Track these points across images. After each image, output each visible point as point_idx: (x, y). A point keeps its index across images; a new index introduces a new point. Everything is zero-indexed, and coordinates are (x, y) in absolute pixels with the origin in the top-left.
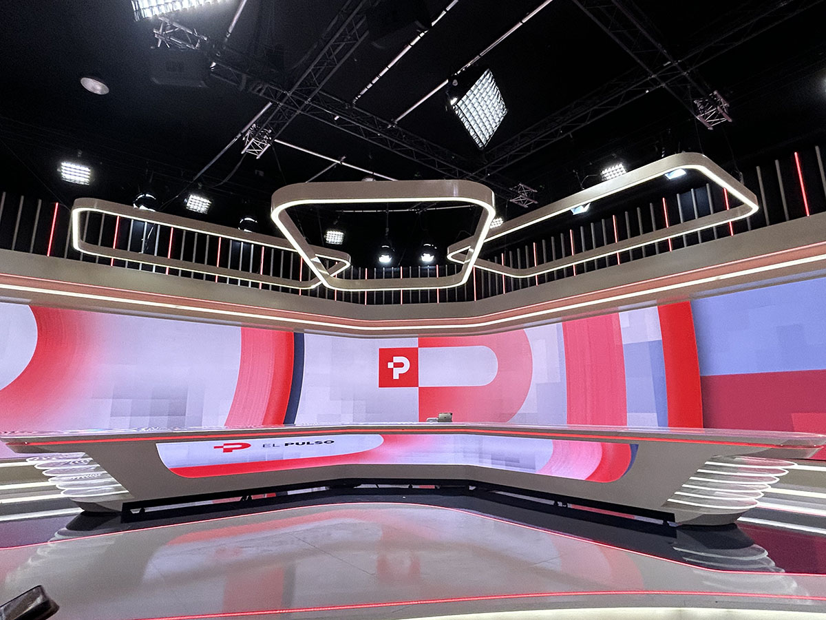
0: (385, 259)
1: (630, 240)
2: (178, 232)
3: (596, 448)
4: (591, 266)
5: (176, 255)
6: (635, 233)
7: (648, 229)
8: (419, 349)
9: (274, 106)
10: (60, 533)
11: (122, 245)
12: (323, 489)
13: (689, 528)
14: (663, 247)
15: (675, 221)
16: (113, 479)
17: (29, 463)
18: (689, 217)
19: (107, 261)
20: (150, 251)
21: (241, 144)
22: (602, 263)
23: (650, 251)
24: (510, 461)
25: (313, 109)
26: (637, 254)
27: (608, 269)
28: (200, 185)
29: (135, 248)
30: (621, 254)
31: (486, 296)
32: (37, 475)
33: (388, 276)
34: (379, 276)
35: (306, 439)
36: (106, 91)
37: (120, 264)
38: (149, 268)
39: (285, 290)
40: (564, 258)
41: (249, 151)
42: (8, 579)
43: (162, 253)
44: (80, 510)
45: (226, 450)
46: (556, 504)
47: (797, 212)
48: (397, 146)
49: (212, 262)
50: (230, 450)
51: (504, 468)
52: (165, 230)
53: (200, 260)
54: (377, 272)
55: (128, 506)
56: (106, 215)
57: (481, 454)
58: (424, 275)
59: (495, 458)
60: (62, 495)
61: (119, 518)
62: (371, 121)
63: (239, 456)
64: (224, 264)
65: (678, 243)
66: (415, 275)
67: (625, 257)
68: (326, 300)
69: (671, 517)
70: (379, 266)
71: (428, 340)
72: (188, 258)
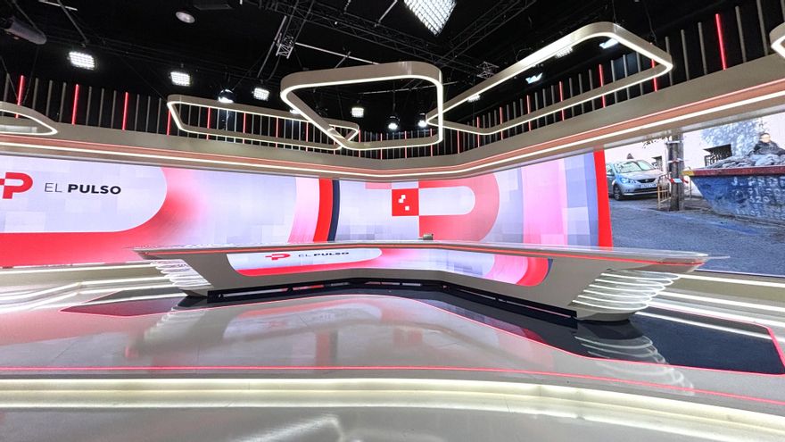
0: (393, 126)
1: (572, 98)
2: (249, 116)
3: (524, 260)
4: (542, 122)
5: (248, 131)
6: (576, 93)
7: (586, 89)
8: (420, 190)
9: (288, 18)
10: (175, 308)
11: (214, 127)
12: (346, 284)
13: (587, 322)
14: (598, 104)
15: (608, 80)
16: (201, 277)
17: (151, 265)
18: (620, 76)
19: (204, 137)
20: (231, 129)
21: (275, 48)
22: (550, 120)
23: (588, 107)
24: (466, 268)
25: (315, 17)
26: (578, 110)
27: (555, 125)
28: (262, 81)
29: (222, 126)
30: (565, 110)
31: (467, 150)
32: (158, 273)
33: (397, 138)
34: (390, 138)
35: (329, 251)
36: (193, 20)
37: (212, 138)
38: (231, 140)
39: (324, 151)
40: (522, 116)
41: (281, 53)
42: (146, 333)
43: (240, 130)
44: (186, 295)
45: (273, 259)
46: (497, 300)
47: (715, 66)
48: (382, 40)
49: (273, 134)
50: (276, 259)
51: (462, 273)
52: (240, 115)
53: (265, 133)
54: (390, 136)
55: (210, 293)
56: (192, 106)
57: (448, 263)
58: (422, 136)
59: (457, 266)
60: (173, 285)
61: (206, 300)
62: (360, 23)
63: (282, 262)
64: (281, 135)
65: (610, 100)
66: (415, 136)
67: (568, 113)
68: (353, 157)
69: (574, 313)
70: (391, 132)
71: (426, 182)
72: (257, 132)
